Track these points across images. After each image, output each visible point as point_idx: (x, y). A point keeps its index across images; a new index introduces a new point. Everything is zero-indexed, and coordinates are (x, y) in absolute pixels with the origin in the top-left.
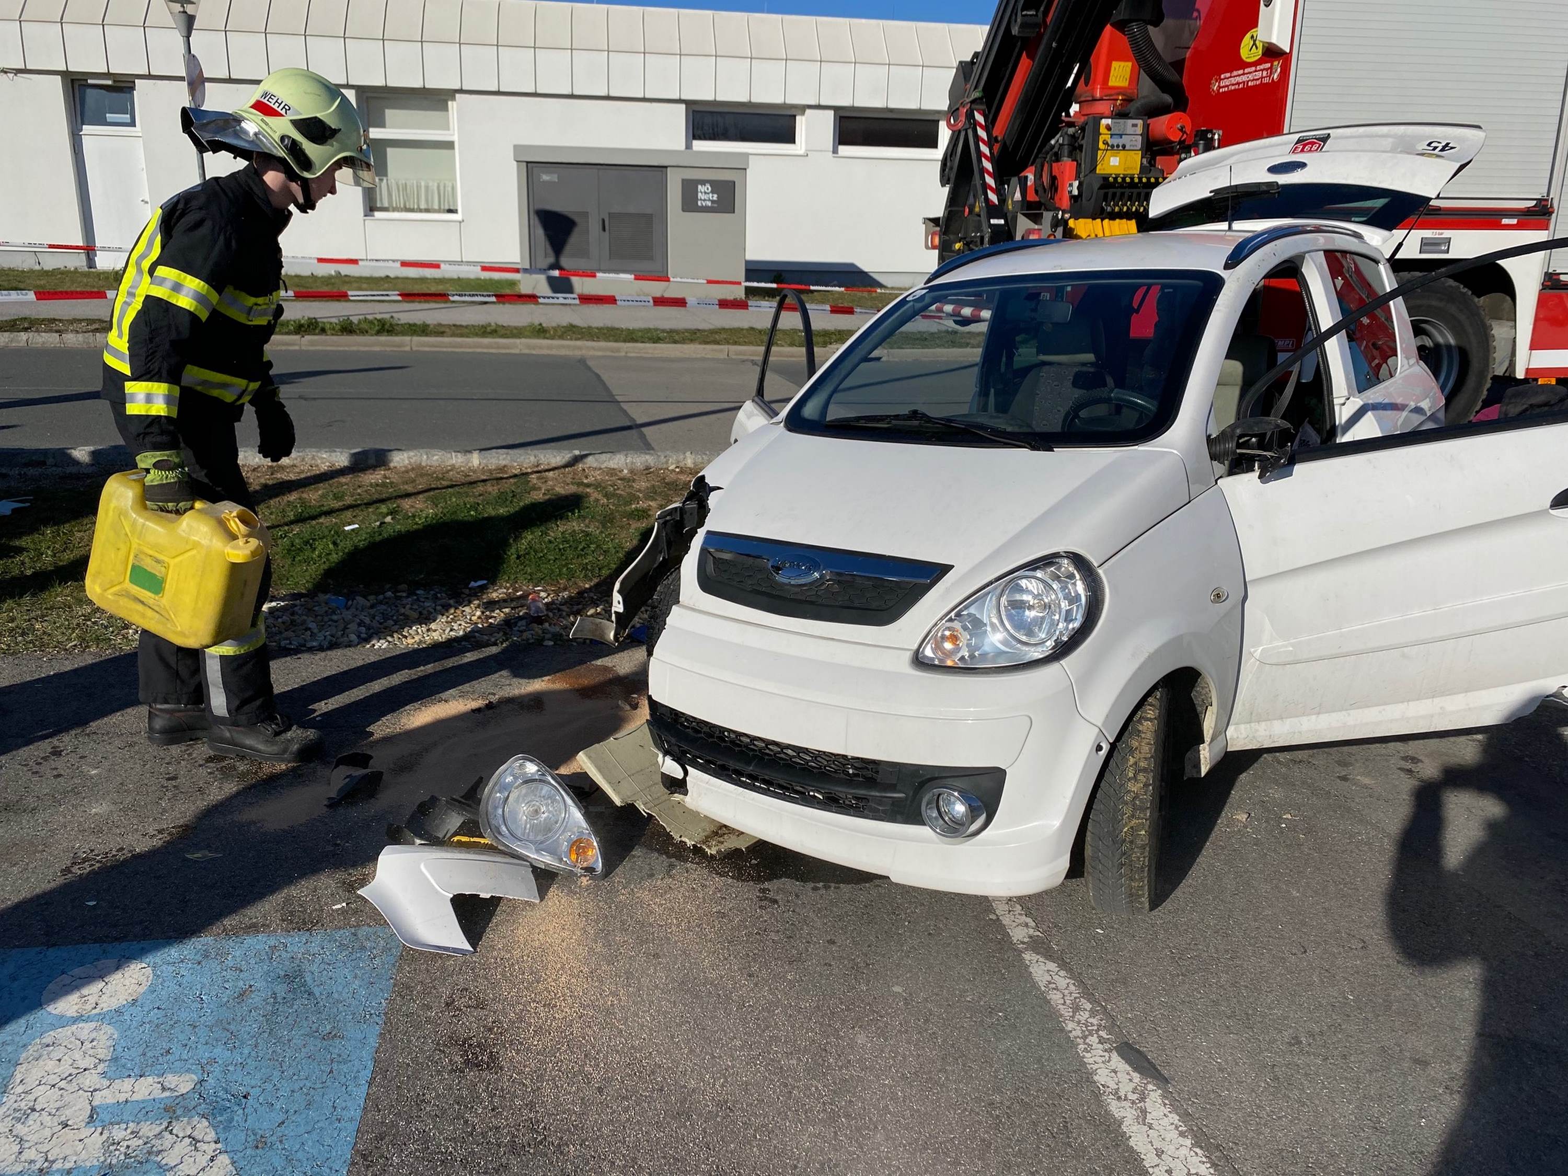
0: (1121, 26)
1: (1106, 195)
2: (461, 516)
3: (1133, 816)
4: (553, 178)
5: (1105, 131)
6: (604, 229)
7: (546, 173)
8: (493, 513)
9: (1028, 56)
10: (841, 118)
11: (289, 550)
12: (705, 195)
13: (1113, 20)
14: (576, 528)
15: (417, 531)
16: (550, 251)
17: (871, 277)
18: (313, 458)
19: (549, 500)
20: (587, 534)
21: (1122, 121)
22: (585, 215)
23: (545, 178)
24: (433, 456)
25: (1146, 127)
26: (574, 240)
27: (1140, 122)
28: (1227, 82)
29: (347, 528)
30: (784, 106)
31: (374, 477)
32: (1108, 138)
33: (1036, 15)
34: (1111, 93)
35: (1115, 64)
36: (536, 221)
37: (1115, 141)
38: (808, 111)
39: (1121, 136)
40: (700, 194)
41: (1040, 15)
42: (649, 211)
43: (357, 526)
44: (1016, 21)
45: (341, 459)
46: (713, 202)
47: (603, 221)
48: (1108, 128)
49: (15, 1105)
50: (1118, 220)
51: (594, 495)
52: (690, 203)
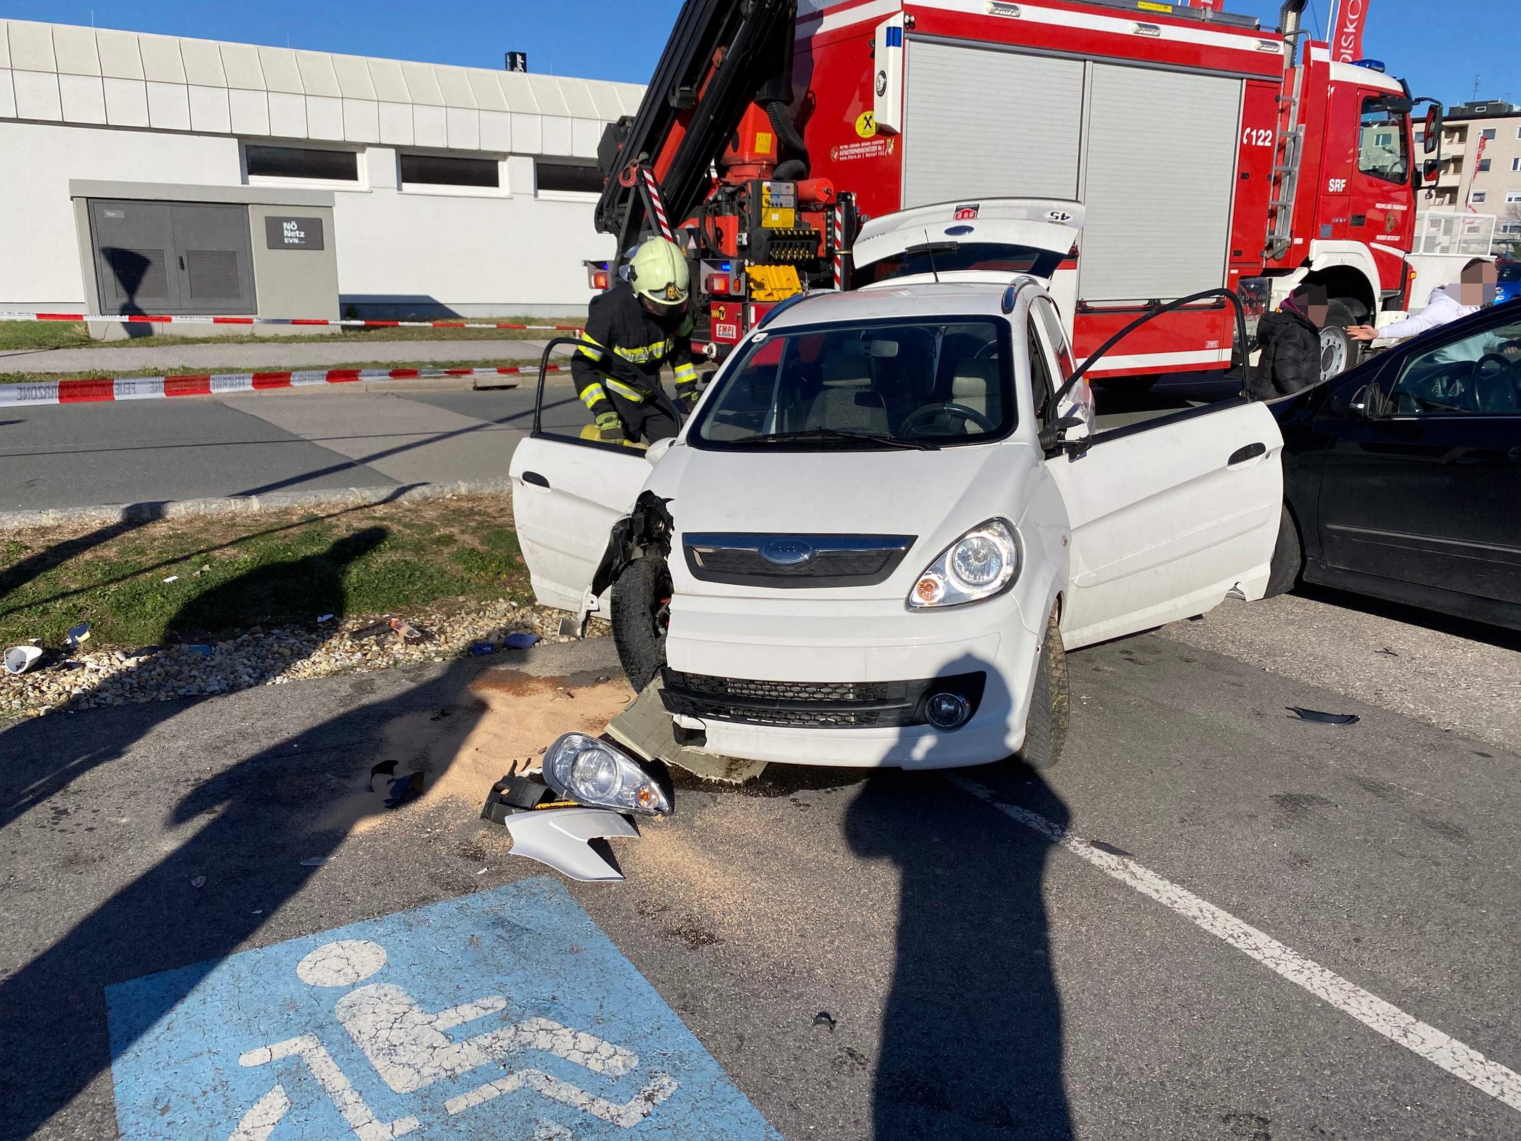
0: (763, 104)
1: (772, 246)
2: (279, 558)
3: (1058, 693)
4: (121, 214)
5: (767, 192)
6: (183, 267)
7: (110, 209)
8: (309, 553)
9: (681, 124)
10: (402, 156)
11: (118, 608)
12: (291, 233)
13: (756, 99)
14: (395, 559)
15: (241, 578)
16: (121, 290)
17: (447, 309)
18: (80, 517)
19: (354, 535)
20: (407, 563)
21: (778, 184)
22: (160, 253)
23: (110, 214)
24: (211, 504)
25: (796, 188)
26: (148, 280)
27: (792, 185)
28: (846, 153)
29: (167, 580)
30: (344, 143)
31: (159, 529)
32: (769, 197)
33: (690, 91)
34: (757, 160)
35: (759, 135)
36: (102, 261)
37: (774, 200)
38: (368, 149)
39: (778, 196)
40: (285, 232)
41: (694, 90)
42: (230, 248)
43: (175, 578)
44: (674, 94)
45: (113, 516)
46: (300, 239)
47: (181, 259)
48: (769, 189)
49: (375, 1047)
50: (781, 266)
51: (395, 528)
52: (276, 240)
